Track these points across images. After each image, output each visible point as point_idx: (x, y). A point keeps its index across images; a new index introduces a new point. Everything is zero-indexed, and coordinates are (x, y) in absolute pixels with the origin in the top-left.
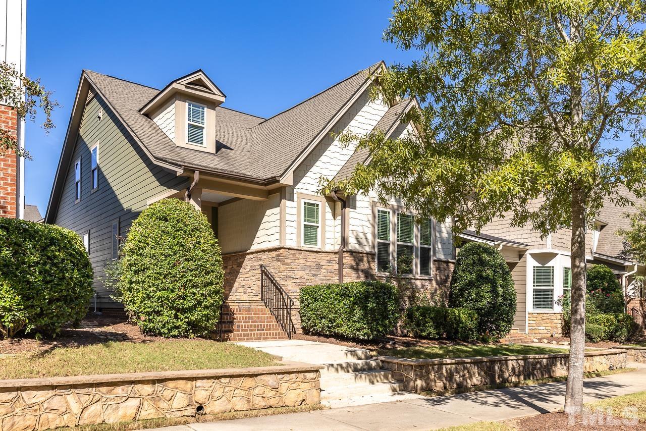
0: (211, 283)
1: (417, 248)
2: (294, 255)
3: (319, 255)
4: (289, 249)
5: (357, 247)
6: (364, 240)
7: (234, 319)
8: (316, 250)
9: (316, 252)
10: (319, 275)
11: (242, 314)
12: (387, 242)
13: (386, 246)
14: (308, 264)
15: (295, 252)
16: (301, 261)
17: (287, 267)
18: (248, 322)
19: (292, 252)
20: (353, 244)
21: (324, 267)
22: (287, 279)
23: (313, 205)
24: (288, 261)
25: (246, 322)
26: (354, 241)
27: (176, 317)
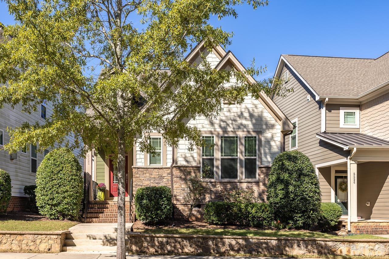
0: (67, 191)
1: (241, 160)
2: (141, 171)
3: (161, 171)
4: (138, 168)
5: (184, 163)
6: (191, 158)
7: (104, 211)
8: (160, 167)
9: (159, 168)
10: (161, 183)
11: (113, 208)
12: (212, 157)
13: (212, 160)
14: (153, 176)
15: (143, 170)
16: (147, 175)
17: (137, 179)
18: (113, 212)
19: (140, 170)
20: (181, 162)
21: (165, 178)
22: (137, 186)
23: (157, 139)
24: (138, 175)
25: (111, 213)
26: (182, 159)
27: (51, 209)
